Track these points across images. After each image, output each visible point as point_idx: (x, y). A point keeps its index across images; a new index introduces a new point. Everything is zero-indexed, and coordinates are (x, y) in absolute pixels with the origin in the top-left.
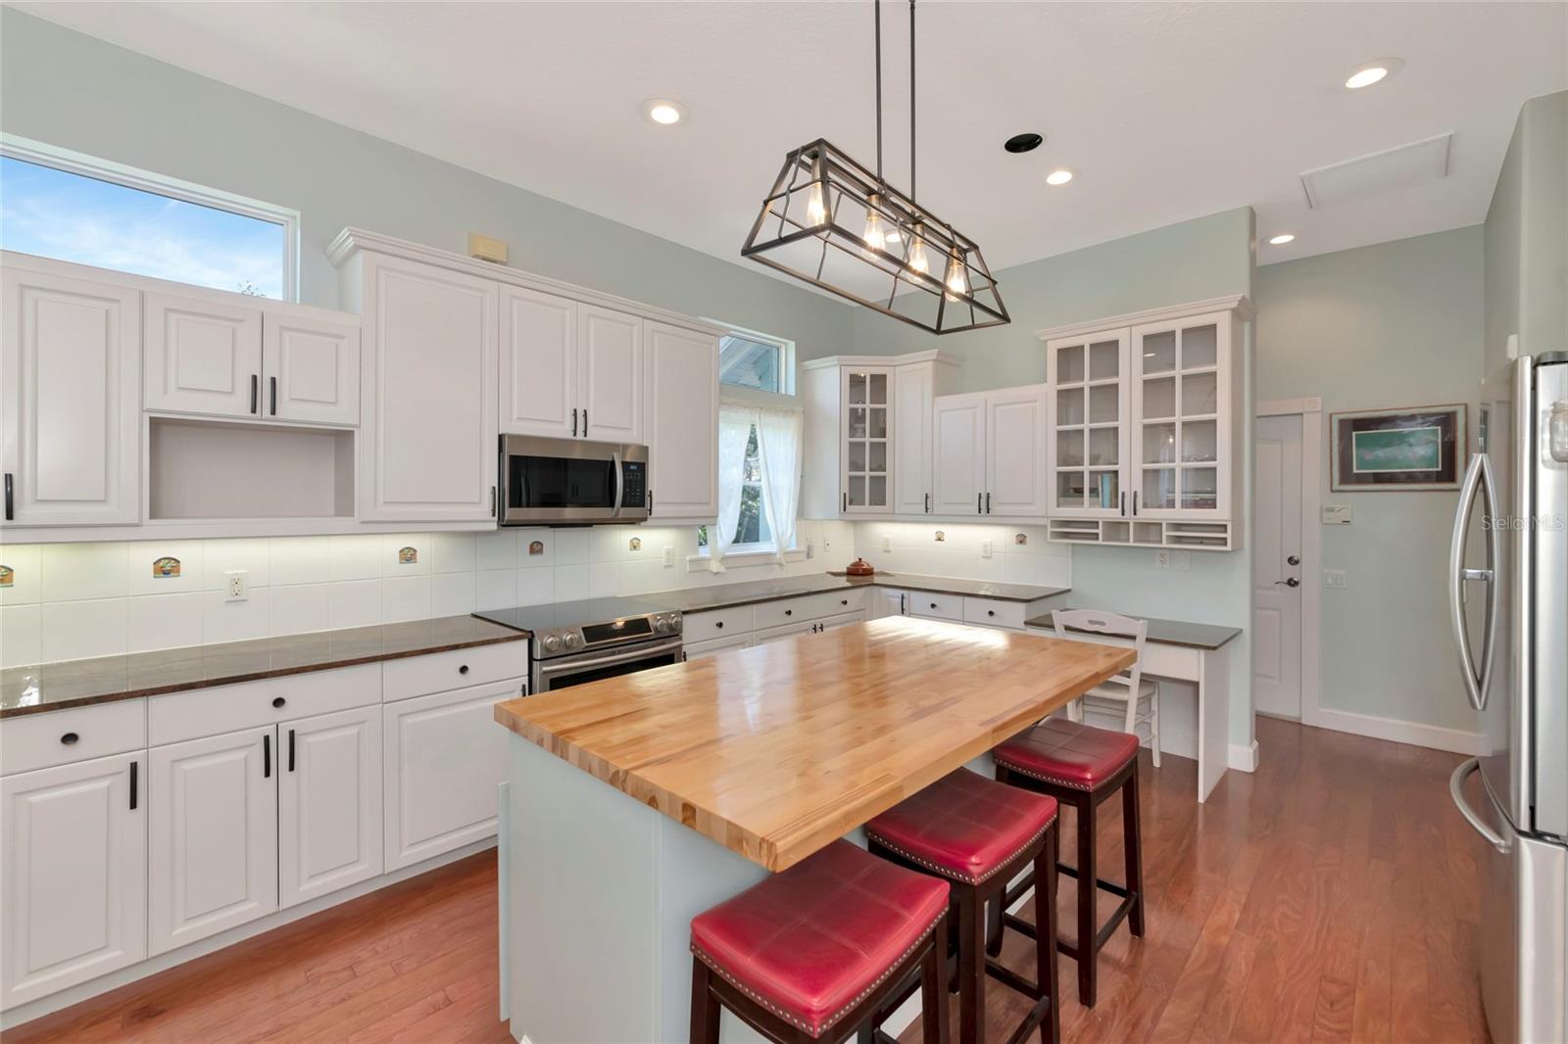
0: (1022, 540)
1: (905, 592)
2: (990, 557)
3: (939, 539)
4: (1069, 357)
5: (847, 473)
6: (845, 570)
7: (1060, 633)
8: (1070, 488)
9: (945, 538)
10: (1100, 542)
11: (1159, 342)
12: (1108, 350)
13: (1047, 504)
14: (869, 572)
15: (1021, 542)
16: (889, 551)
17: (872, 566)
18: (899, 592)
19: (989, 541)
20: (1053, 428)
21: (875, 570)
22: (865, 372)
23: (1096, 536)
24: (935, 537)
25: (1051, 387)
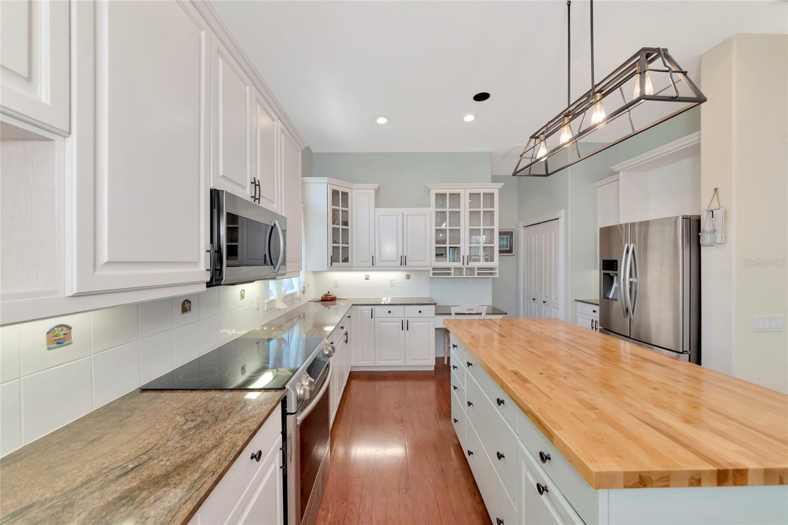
0: (408, 277)
1: (373, 307)
2: (393, 286)
3: (367, 279)
4: (440, 197)
5: (331, 245)
6: (320, 299)
7: (453, 317)
8: (440, 254)
9: (370, 278)
10: (452, 276)
11: (474, 196)
12: (455, 197)
13: (430, 261)
14: (333, 299)
15: (408, 278)
16: (338, 287)
17: (335, 296)
18: (370, 307)
19: (393, 278)
20: (434, 228)
21: (337, 297)
22: (341, 190)
23: (449, 274)
24: (364, 278)
25: (432, 209)
